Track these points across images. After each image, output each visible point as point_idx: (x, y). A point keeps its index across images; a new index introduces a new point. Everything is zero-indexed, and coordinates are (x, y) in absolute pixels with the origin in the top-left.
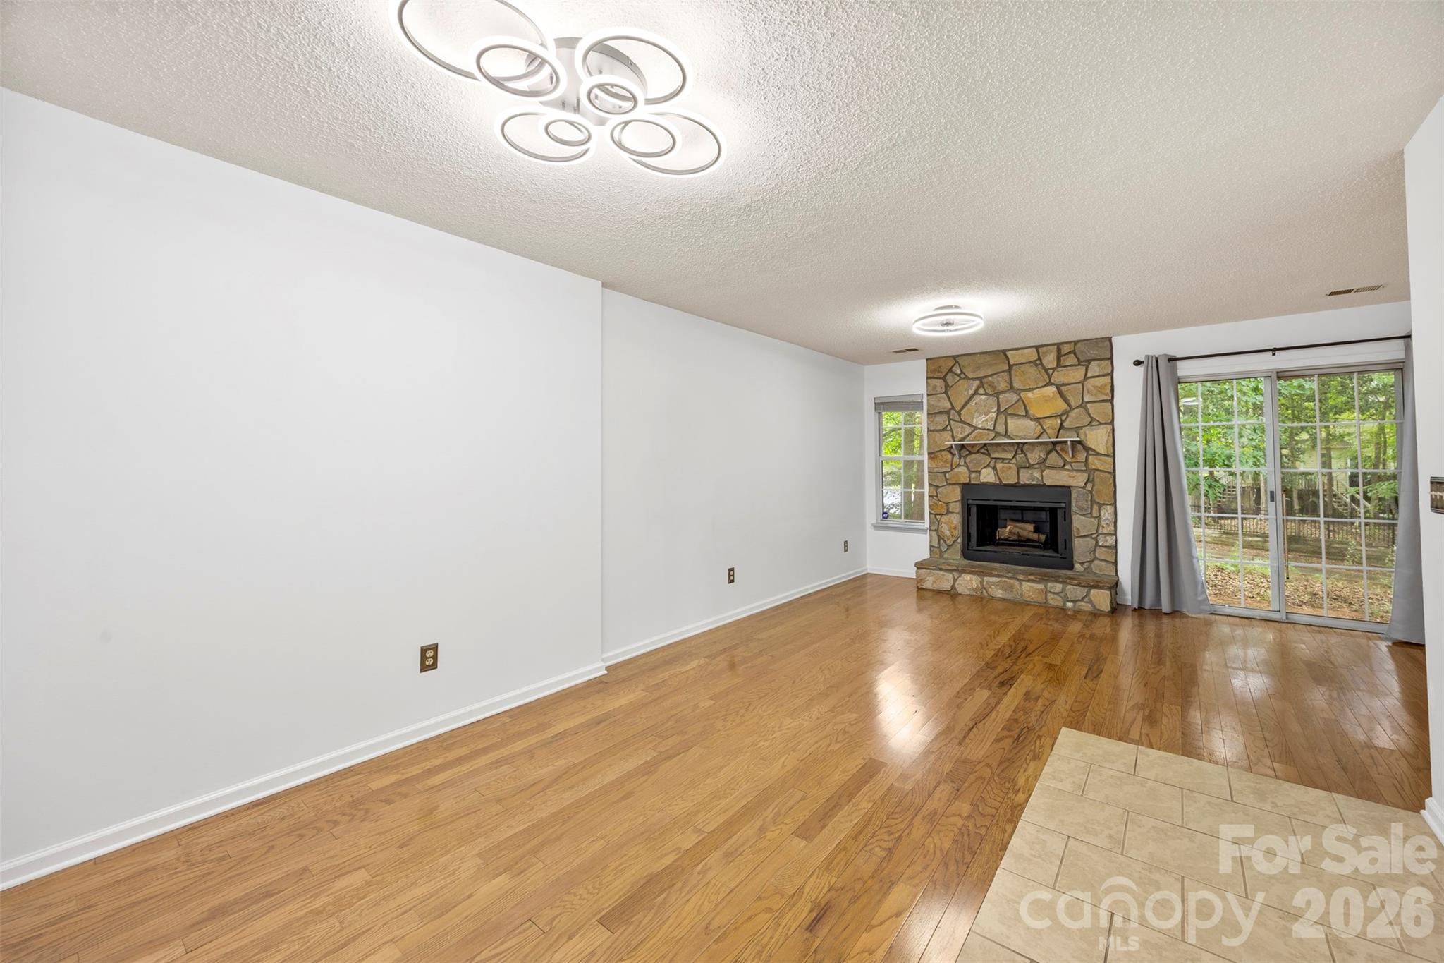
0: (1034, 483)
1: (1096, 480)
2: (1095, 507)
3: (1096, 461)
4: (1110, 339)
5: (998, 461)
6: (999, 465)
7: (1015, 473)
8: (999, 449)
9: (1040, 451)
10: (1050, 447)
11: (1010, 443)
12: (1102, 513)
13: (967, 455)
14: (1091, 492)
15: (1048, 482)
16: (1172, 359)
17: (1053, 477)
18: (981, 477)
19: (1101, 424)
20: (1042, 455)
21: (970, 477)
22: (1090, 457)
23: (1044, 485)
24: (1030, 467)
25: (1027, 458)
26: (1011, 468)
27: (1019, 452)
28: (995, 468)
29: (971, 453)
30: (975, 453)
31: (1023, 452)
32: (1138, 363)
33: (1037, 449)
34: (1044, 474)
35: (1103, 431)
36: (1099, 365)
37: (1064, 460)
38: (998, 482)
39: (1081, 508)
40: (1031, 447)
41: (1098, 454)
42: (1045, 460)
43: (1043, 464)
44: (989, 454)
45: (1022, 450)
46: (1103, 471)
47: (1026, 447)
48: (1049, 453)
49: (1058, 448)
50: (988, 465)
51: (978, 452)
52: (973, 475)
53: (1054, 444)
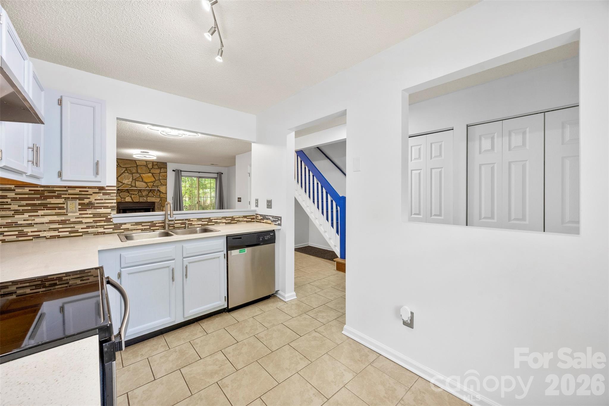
0: (144, 201)
1: (162, 200)
2: (162, 207)
3: (162, 195)
4: (166, 163)
5: (132, 195)
6: (133, 196)
7: (138, 198)
8: (133, 191)
9: (146, 192)
10: (150, 191)
11: (136, 189)
12: (164, 209)
13: (120, 193)
14: (161, 203)
15: (149, 201)
16: (181, 171)
17: (150, 200)
18: (126, 200)
19: (164, 185)
20: (147, 193)
21: (121, 200)
22: (161, 194)
23: (148, 202)
24: (143, 196)
25: (142, 194)
26: (137, 197)
27: (140, 192)
28: (131, 197)
29: (122, 192)
30: (123, 192)
31: (141, 192)
32: (173, 171)
33: (146, 191)
34: (148, 198)
35: (164, 187)
36: (164, 170)
37: (154, 195)
38: (132, 201)
39: (158, 208)
40: (144, 191)
41: (163, 193)
42: (148, 194)
43: (147, 196)
44: (129, 192)
45: (140, 191)
46: (164, 198)
47: (142, 190)
48: (149, 193)
49: (152, 191)
50: (128, 196)
51: (124, 192)
52: (122, 199)
53: (151, 190)
